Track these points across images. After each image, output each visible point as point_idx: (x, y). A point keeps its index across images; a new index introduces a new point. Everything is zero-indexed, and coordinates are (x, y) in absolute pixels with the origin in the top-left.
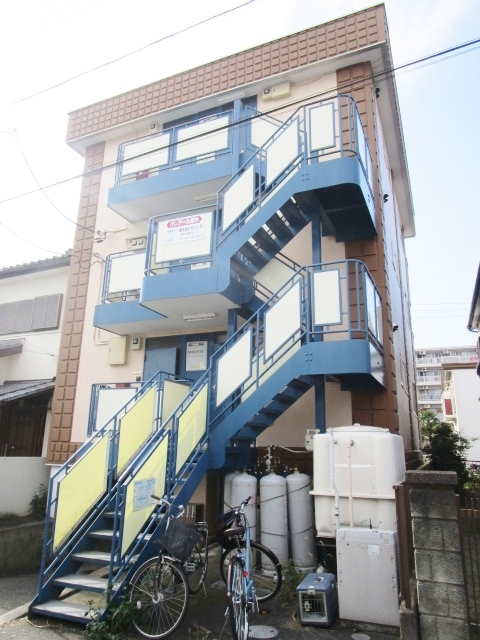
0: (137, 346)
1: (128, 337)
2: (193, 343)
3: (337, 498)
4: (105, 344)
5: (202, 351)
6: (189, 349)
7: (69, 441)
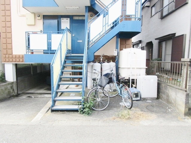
0: (40, 18)
1: (34, 14)
2: (64, 19)
3: (131, 68)
4: (24, 16)
5: (67, 22)
6: (62, 21)
7: (12, 54)
